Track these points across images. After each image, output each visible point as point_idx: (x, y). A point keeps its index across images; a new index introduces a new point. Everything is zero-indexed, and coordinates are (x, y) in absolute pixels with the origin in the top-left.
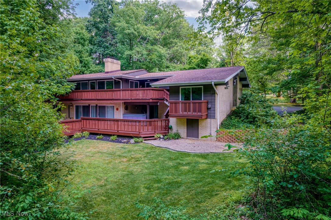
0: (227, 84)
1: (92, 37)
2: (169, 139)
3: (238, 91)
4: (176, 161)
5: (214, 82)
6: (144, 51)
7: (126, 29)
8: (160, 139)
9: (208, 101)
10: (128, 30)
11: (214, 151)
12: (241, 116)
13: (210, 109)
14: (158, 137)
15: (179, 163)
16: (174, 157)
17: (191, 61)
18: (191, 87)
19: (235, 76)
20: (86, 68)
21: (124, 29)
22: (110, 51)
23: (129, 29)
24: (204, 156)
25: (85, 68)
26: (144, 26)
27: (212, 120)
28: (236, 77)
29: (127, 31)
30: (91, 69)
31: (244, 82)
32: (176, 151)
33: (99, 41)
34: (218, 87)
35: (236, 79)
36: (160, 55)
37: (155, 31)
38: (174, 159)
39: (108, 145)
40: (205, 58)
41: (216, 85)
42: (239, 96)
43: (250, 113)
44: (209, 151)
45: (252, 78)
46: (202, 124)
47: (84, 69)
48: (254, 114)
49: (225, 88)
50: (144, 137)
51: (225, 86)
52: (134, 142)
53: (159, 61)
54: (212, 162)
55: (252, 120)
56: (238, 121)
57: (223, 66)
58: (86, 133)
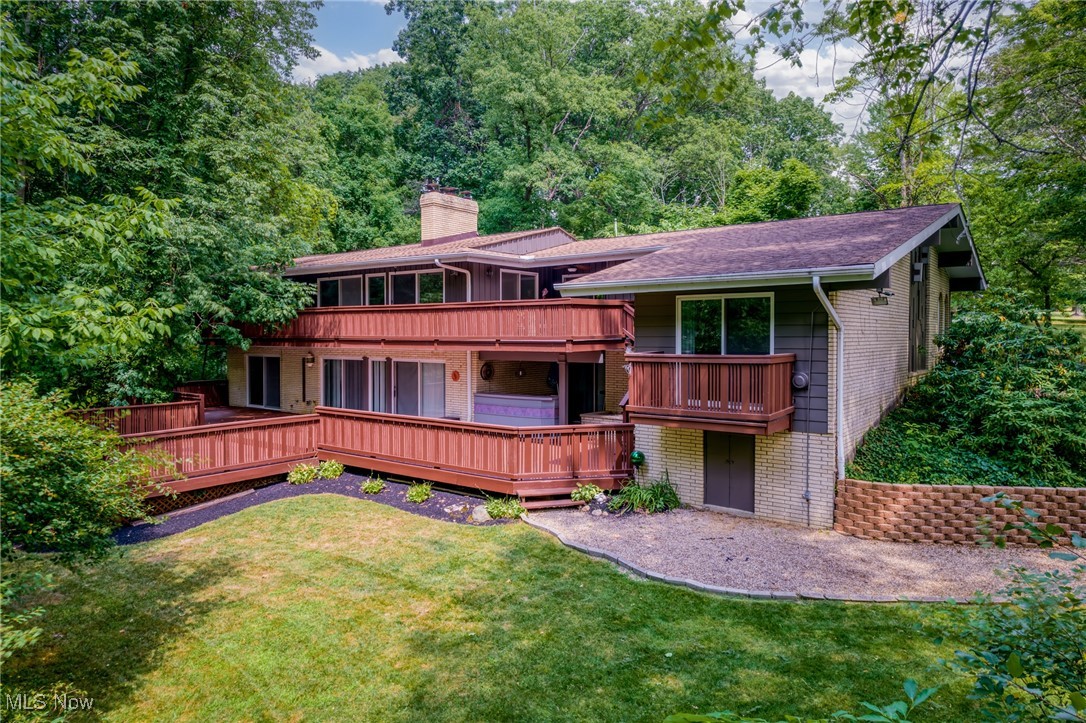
0: (881, 282)
1: (407, 125)
2: (627, 510)
3: (934, 305)
4: (635, 639)
5: (821, 278)
6: (574, 165)
7: (511, 90)
8: (592, 510)
9: (795, 356)
10: (515, 94)
11: (816, 592)
12: (946, 418)
13: (805, 389)
14: (583, 498)
15: (646, 650)
16: (632, 613)
17: (744, 194)
18: (723, 297)
19: (920, 247)
20: (380, 228)
21: (501, 89)
22: (464, 170)
23: (520, 91)
24: (767, 617)
25: (376, 228)
26: (576, 77)
27: (813, 436)
28: (924, 250)
29: (512, 97)
30: (397, 230)
31: (959, 271)
32: (647, 576)
33: (426, 138)
34: (842, 295)
35: (924, 260)
36: (631, 175)
37: (614, 91)
38: (629, 626)
39: (390, 523)
40: (796, 180)
41: (829, 287)
42: (934, 327)
43: (993, 410)
44: (792, 589)
45: (992, 251)
46: (769, 455)
47: (371, 230)
48: (1011, 413)
49: (874, 301)
50: (529, 499)
51: (873, 293)
52: (488, 517)
53: (625, 198)
54: (803, 655)
55: (1003, 441)
56: (934, 443)
57: (869, 207)
58: (332, 468)
